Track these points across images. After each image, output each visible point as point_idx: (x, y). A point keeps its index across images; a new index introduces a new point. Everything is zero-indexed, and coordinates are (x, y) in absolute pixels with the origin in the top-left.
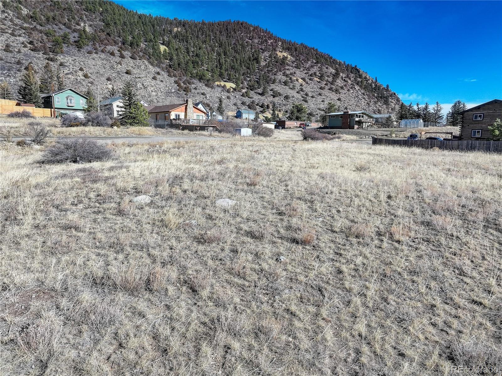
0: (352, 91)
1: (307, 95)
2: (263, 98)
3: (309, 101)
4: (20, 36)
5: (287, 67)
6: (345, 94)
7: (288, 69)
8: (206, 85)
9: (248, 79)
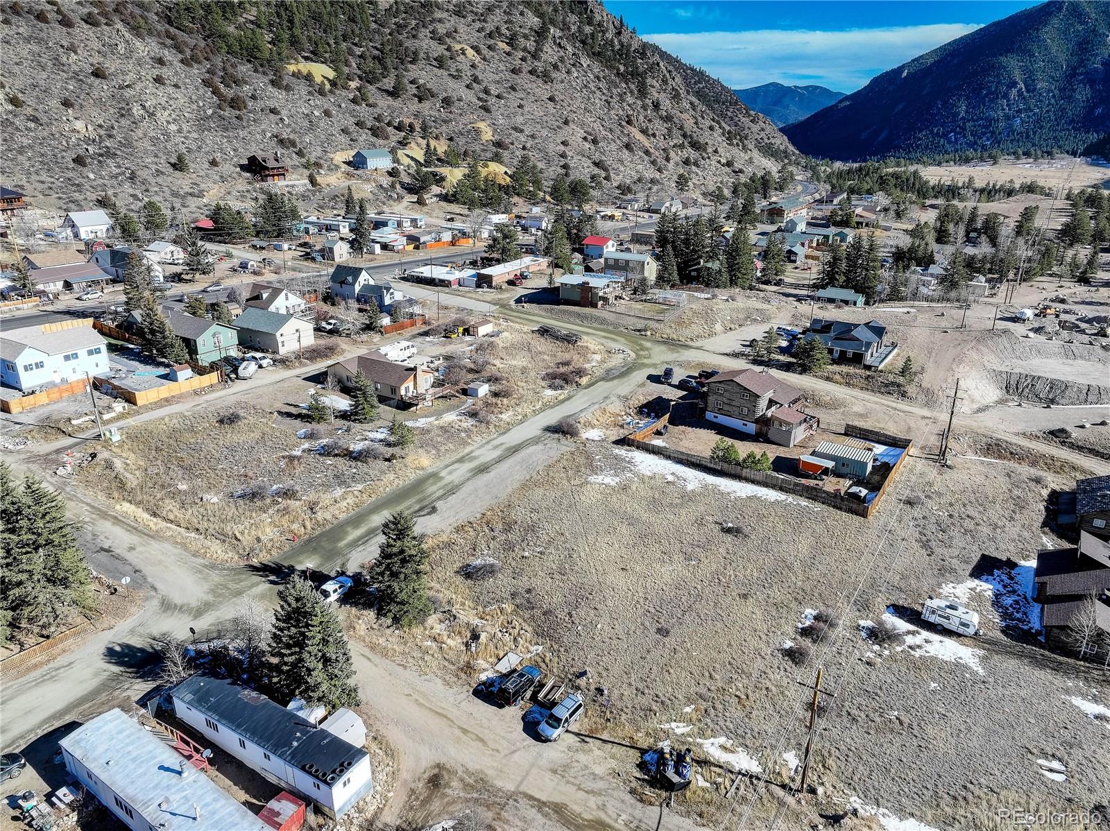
0: (575, 75)
1: (486, 91)
2: (396, 104)
3: (493, 109)
5: (438, 14)
6: (562, 82)
7: (440, 21)
8: (273, 82)
9: (358, 51)
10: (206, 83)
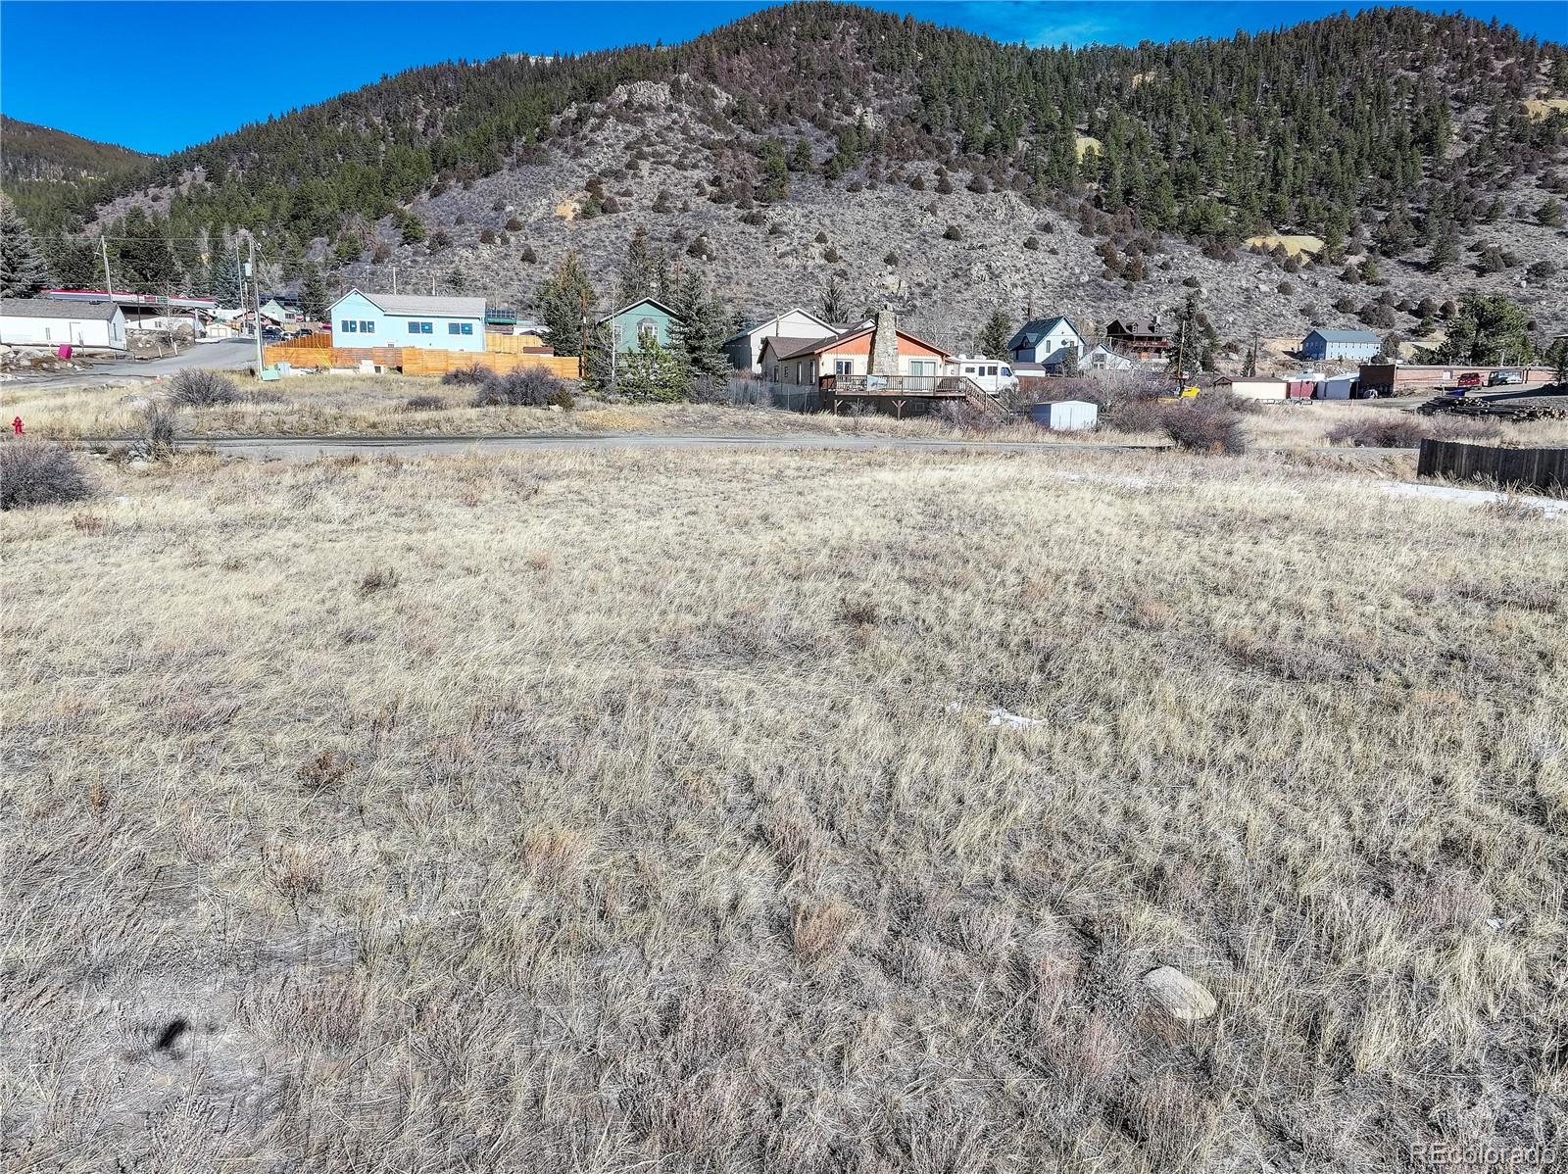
2: (1429, 280)
4: (695, 166)
8: (1206, 252)
9: (1381, 216)
10: (1100, 251)
